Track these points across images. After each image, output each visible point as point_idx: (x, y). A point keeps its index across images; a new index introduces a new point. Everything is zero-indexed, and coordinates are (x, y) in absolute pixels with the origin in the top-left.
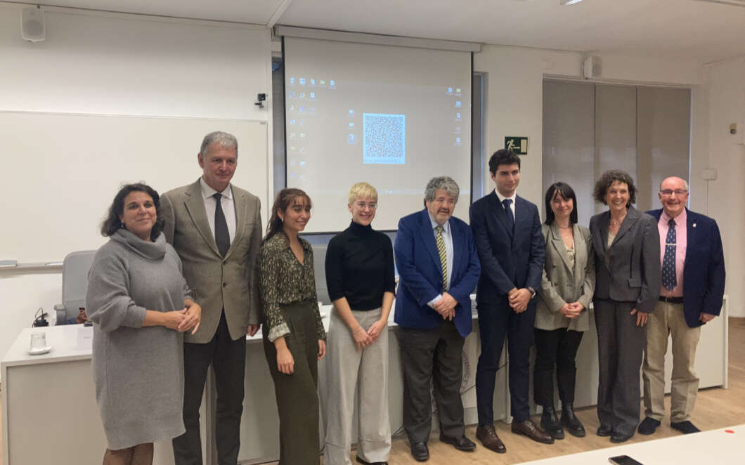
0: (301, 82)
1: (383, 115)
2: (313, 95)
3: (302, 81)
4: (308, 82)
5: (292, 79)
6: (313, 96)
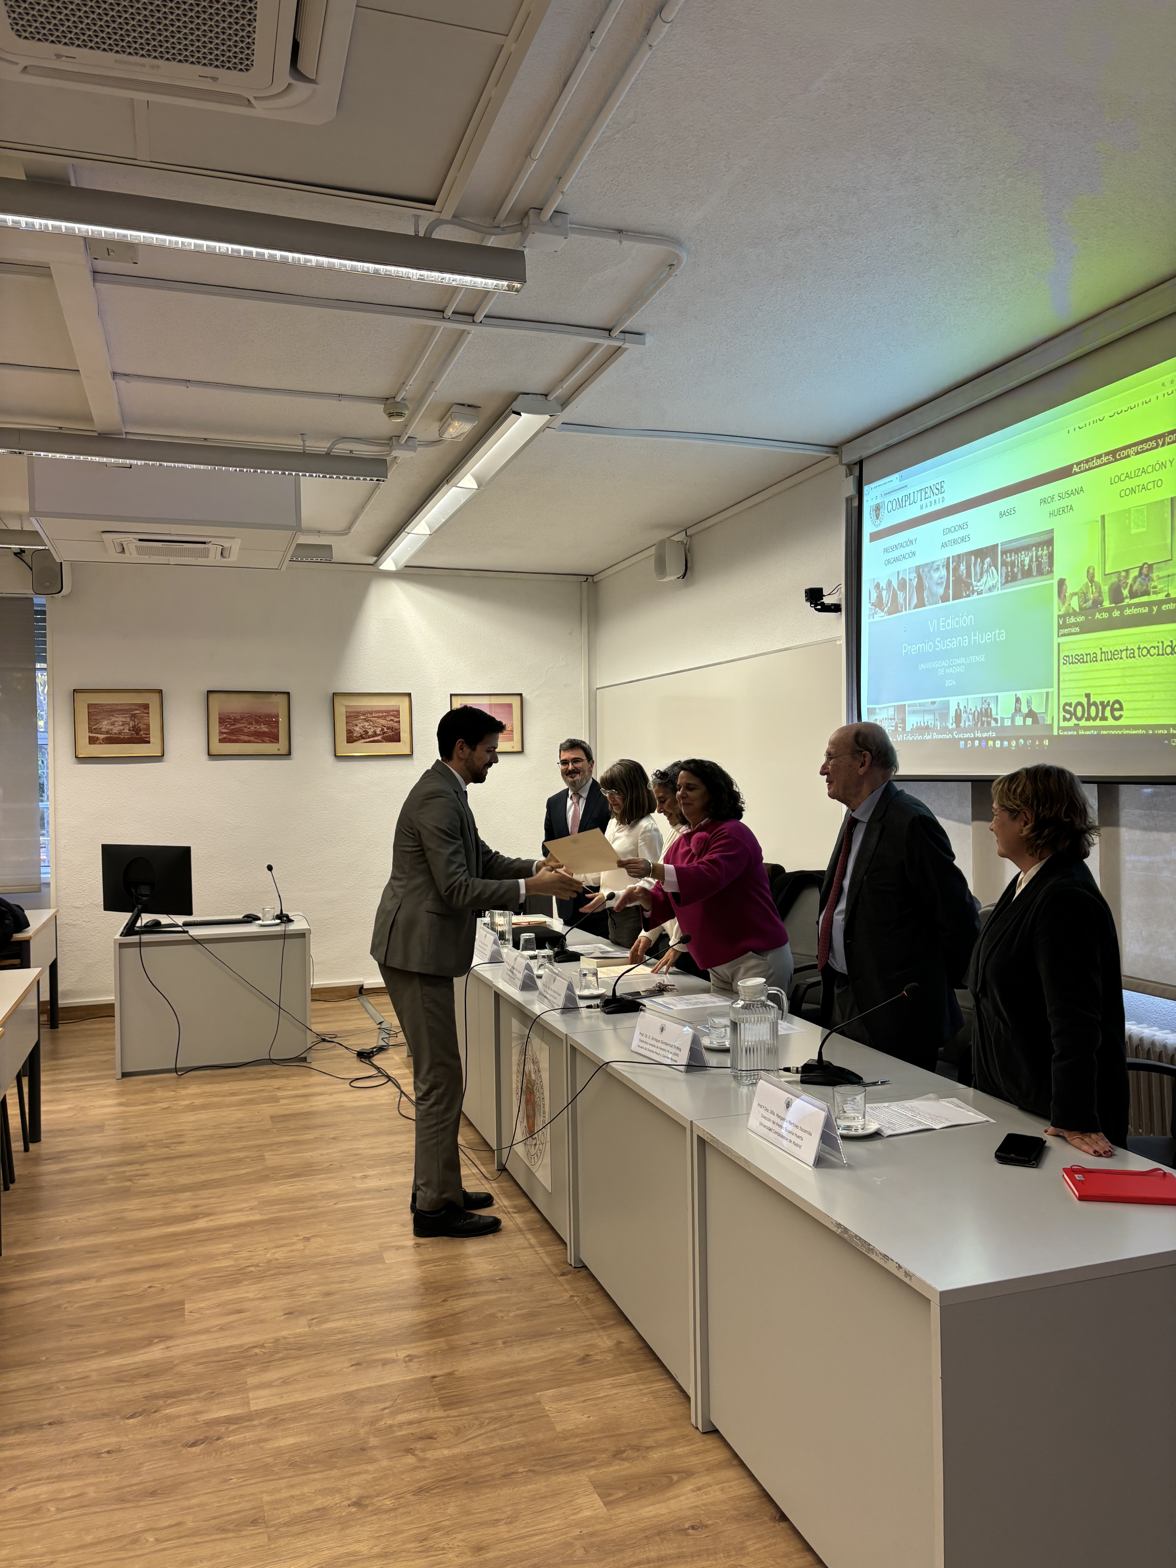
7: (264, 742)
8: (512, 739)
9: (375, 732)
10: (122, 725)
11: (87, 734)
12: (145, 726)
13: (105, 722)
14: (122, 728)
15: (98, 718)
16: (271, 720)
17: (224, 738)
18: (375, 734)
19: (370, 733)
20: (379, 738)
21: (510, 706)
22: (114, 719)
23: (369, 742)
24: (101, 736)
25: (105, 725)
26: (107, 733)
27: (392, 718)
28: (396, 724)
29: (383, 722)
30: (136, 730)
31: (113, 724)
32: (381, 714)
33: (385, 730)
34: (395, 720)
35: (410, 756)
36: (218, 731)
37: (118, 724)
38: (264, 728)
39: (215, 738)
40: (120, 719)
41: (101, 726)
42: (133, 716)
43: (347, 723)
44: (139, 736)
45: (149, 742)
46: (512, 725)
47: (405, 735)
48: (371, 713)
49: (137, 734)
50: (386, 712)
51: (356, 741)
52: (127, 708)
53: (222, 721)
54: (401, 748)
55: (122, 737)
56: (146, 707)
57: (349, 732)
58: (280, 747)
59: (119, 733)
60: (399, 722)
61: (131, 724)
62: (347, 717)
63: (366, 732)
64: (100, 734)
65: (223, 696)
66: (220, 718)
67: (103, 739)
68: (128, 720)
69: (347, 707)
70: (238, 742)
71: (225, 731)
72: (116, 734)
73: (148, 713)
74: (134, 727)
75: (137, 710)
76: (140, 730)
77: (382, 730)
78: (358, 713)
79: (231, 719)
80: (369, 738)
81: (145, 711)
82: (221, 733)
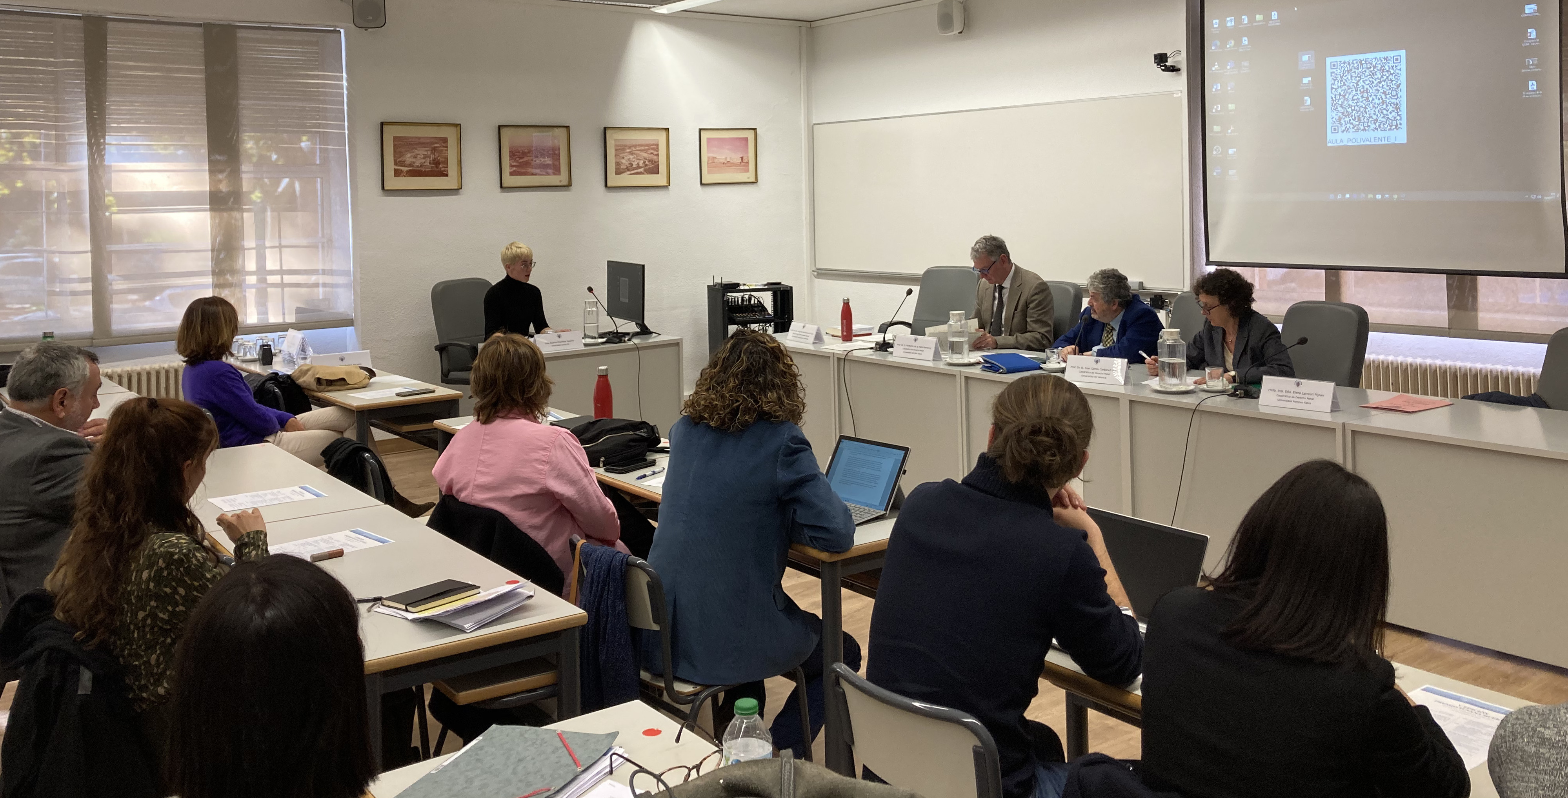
0: (1229, 24)
1: (1362, 57)
2: (1245, 41)
3: (1230, 22)
4: (1238, 21)
5: (1216, 21)
6: (1246, 43)
7: (548, 174)
8: (747, 171)
9: (638, 164)
10: (423, 158)
11: (393, 167)
12: (443, 160)
13: (409, 155)
14: (423, 161)
15: (403, 150)
16: (554, 153)
17: (514, 171)
18: (639, 167)
19: (634, 166)
20: (641, 170)
21: (746, 139)
22: (416, 152)
23: (634, 174)
24: (405, 169)
25: (408, 158)
26: (410, 165)
27: (652, 151)
28: (655, 157)
29: (645, 155)
30: (436, 163)
31: (415, 157)
32: (643, 148)
33: (647, 163)
34: (655, 153)
35: (665, 187)
36: (509, 164)
37: (419, 157)
38: (548, 161)
39: (507, 170)
40: (422, 152)
41: (404, 159)
42: (434, 150)
43: (616, 156)
44: (438, 169)
45: (447, 175)
46: (748, 157)
47: (662, 168)
48: (635, 146)
49: (437, 167)
50: (647, 145)
51: (623, 173)
52: (428, 141)
53: (513, 154)
54: (658, 179)
55: (423, 170)
56: (445, 140)
57: (618, 164)
58: (562, 179)
59: (421, 166)
60: (658, 155)
61: (432, 157)
62: (616, 150)
63: (632, 165)
64: (404, 166)
65: (512, 129)
66: (510, 152)
67: (407, 172)
68: (429, 153)
69: (616, 140)
70: (525, 175)
71: (515, 164)
72: (418, 167)
73: (447, 147)
74: (434, 160)
75: (436, 143)
76: (439, 164)
77: (644, 162)
78: (625, 146)
79: (519, 152)
80: (633, 170)
81: (444, 145)
82: (512, 166)
